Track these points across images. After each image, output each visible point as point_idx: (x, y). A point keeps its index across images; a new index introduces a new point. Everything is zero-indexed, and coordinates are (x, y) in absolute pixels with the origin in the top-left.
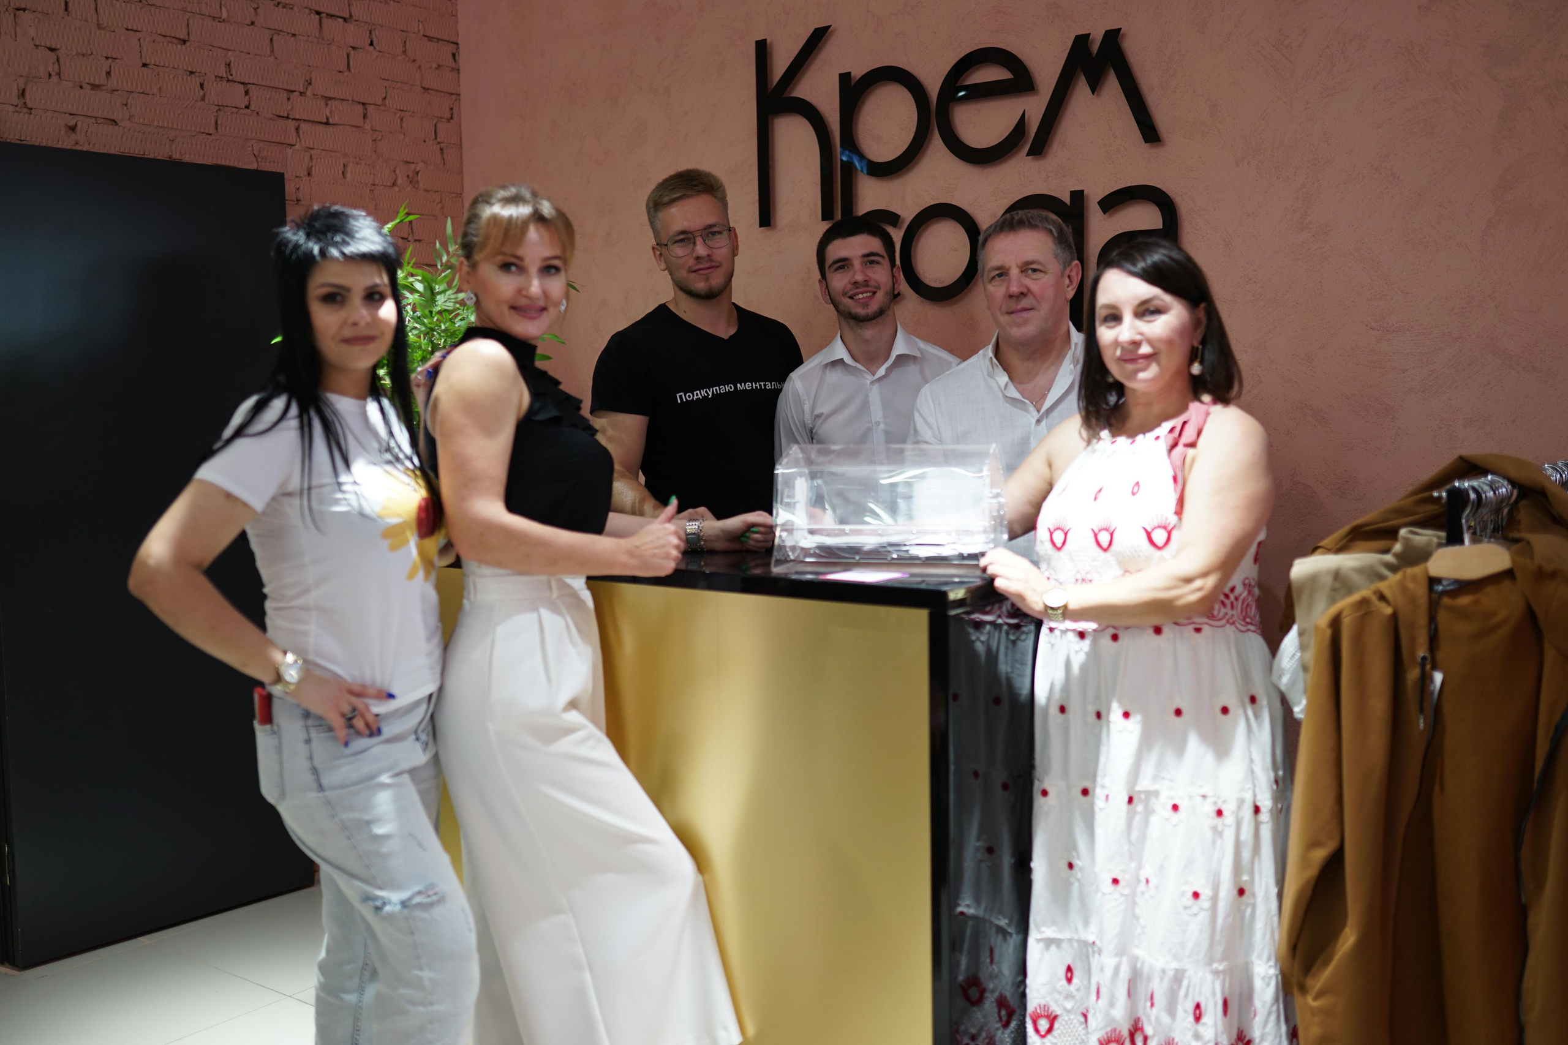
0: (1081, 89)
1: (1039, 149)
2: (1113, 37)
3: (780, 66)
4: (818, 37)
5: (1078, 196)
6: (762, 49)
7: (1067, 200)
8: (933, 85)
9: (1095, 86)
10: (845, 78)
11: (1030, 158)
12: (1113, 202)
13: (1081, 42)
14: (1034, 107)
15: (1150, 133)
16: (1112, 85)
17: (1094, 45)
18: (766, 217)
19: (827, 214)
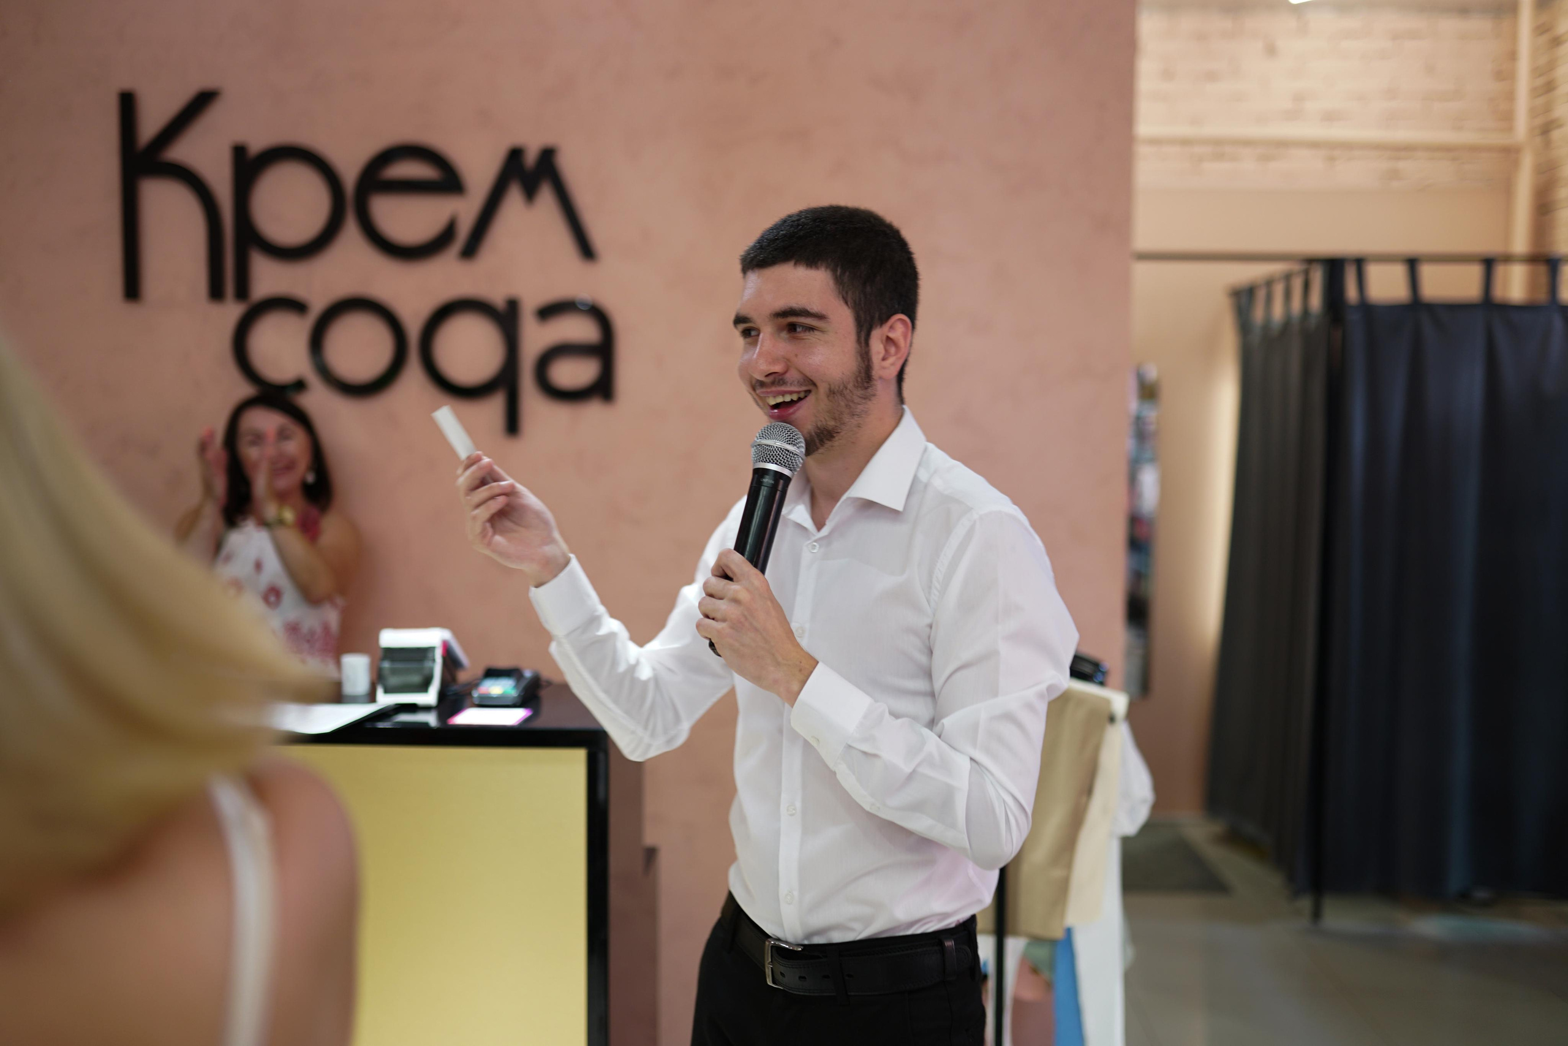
0: (514, 198)
1: (470, 251)
2: (548, 155)
3: (149, 126)
4: (203, 101)
5: (513, 305)
6: (128, 103)
8: (350, 174)
9: (530, 196)
10: (239, 152)
11: (459, 260)
12: (549, 312)
13: (515, 155)
14: (466, 210)
15: (586, 250)
16: (546, 197)
17: (531, 157)
18: (132, 288)
19: (216, 292)
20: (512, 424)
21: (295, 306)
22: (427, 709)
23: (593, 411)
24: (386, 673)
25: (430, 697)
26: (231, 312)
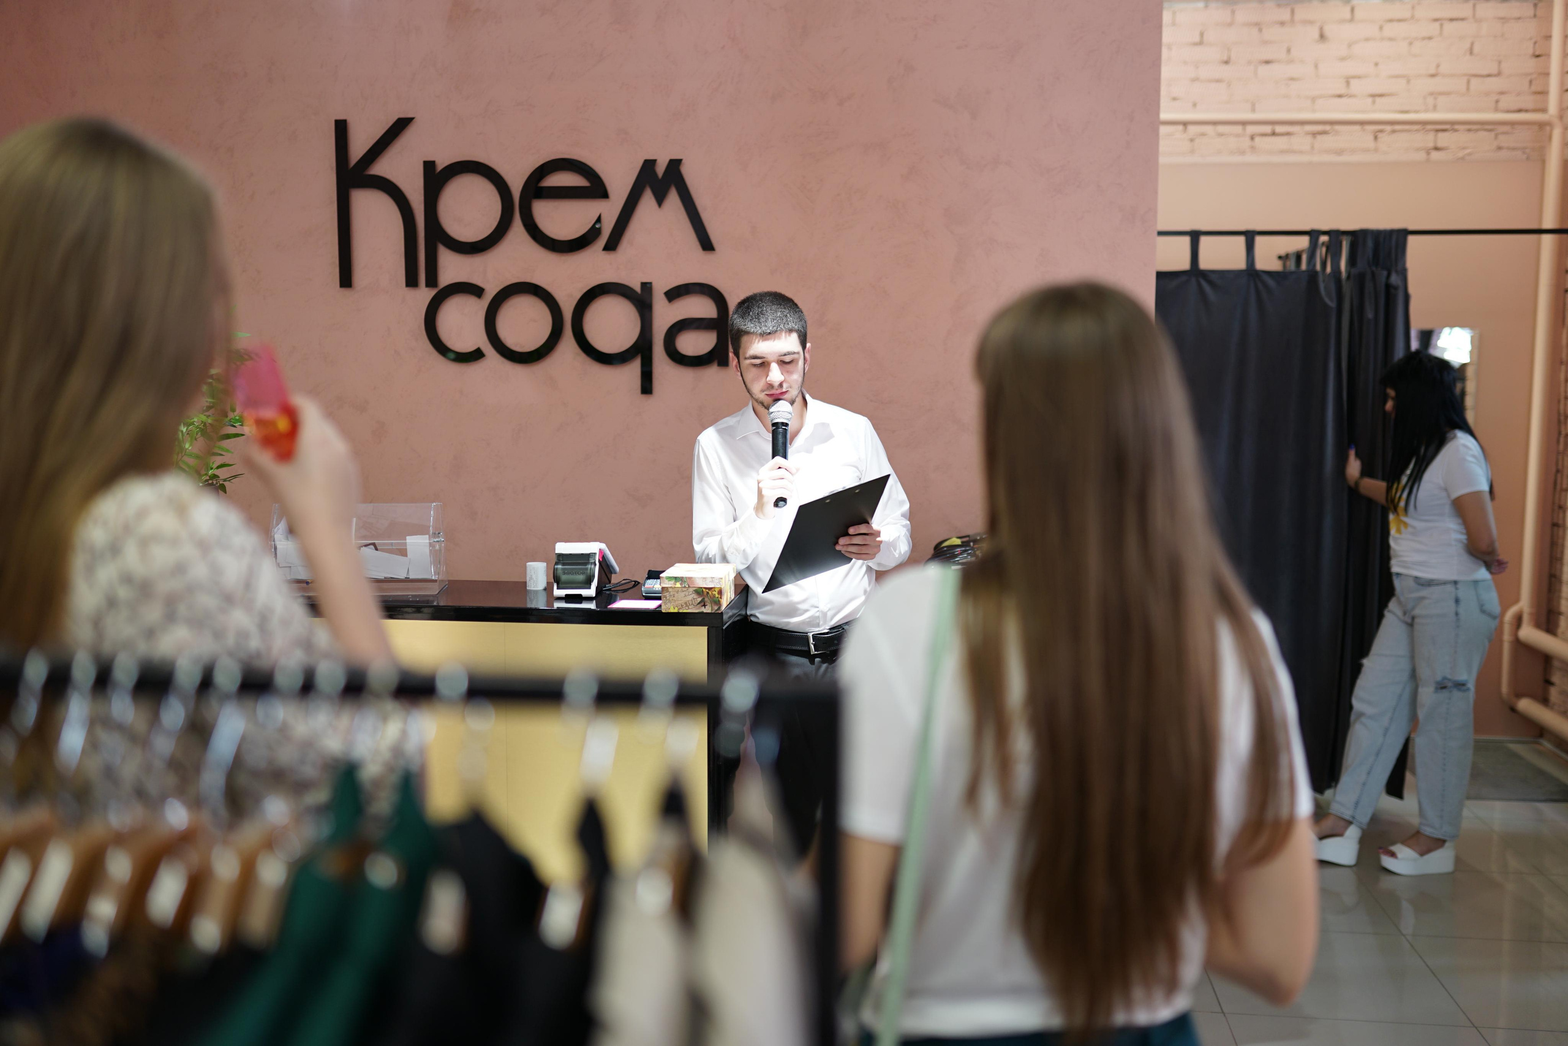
0: (648, 200)
1: (611, 246)
2: (675, 165)
3: (358, 147)
4: (401, 125)
5: (647, 287)
6: (341, 128)
7: (638, 289)
9: (660, 200)
10: (429, 166)
11: (604, 252)
12: (674, 294)
13: (649, 165)
14: (609, 211)
15: (707, 245)
16: (673, 198)
17: (661, 169)
18: (346, 279)
19: (411, 281)
20: (647, 387)
21: (474, 290)
22: (589, 599)
23: (712, 372)
24: (560, 572)
25: (591, 592)
26: (424, 295)
